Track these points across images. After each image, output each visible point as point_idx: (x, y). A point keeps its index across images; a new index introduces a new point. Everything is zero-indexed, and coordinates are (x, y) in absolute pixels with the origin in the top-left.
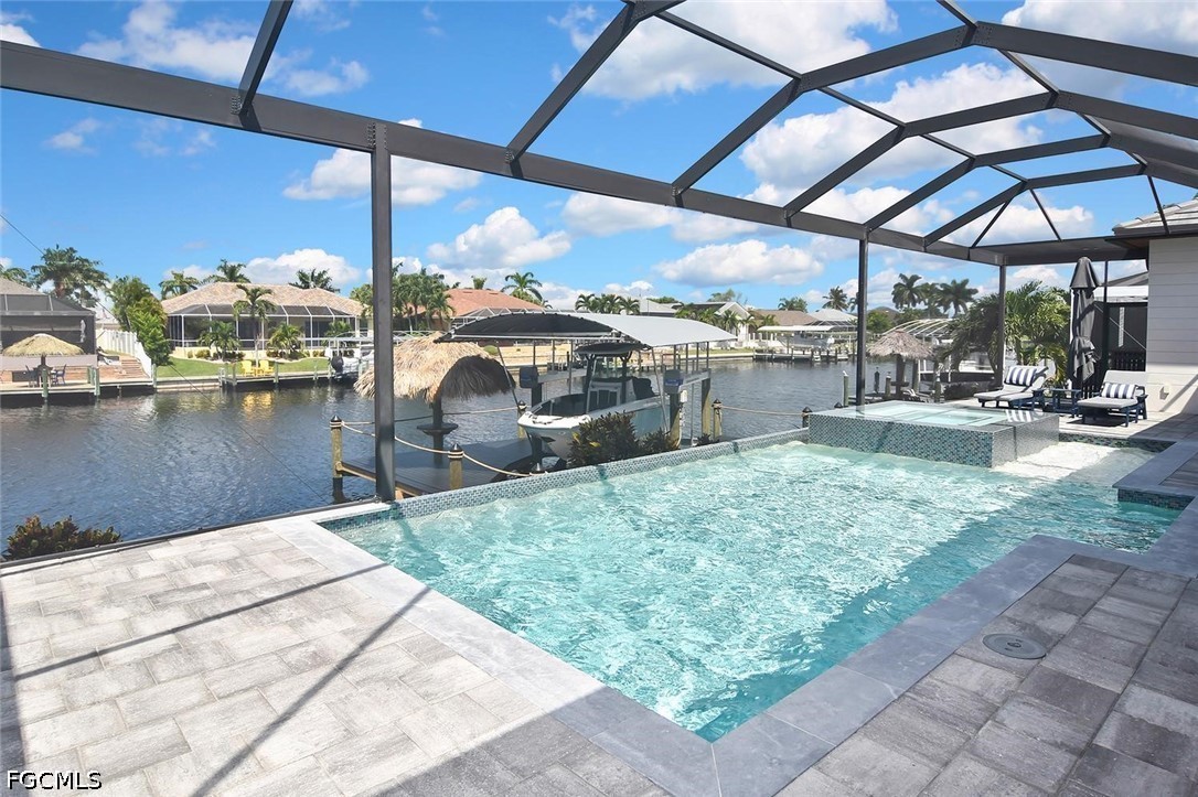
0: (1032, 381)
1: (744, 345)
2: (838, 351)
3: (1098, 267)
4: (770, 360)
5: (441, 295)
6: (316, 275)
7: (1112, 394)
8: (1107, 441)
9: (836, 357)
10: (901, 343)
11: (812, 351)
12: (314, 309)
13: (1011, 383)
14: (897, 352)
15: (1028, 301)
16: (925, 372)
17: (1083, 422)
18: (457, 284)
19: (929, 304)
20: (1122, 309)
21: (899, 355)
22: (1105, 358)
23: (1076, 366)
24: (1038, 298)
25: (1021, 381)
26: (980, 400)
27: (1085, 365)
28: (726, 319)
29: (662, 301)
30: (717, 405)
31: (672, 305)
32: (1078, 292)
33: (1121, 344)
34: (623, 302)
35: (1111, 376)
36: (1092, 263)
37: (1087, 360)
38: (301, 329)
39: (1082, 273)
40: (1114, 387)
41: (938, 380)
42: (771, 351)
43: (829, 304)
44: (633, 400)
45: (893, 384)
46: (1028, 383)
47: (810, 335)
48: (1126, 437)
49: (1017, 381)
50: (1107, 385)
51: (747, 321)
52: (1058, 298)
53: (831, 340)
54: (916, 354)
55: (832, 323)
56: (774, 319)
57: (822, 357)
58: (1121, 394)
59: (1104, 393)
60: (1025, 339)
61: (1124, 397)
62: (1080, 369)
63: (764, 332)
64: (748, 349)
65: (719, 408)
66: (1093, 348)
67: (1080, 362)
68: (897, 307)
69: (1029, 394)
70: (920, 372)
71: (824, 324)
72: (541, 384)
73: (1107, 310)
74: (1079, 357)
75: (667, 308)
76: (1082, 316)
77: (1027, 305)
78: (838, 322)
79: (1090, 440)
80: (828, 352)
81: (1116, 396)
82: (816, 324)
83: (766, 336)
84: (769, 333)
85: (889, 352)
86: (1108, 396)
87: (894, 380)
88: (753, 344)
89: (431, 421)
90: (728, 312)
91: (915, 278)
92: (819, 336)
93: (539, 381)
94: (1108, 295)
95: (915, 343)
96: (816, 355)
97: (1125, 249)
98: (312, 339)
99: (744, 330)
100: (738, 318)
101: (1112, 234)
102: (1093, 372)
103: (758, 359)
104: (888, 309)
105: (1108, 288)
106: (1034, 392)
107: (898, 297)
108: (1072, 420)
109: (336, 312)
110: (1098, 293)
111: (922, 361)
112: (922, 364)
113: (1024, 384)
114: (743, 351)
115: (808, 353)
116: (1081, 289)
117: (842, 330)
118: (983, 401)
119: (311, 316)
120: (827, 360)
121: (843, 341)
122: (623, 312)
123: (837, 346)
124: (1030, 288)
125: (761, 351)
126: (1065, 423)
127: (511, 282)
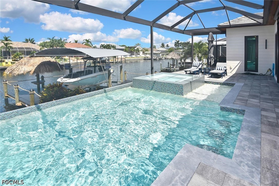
0: (199, 66)
1: (141, 56)
2: (162, 57)
3: (214, 36)
4: (147, 59)
5: (63, 44)
6: (31, 39)
7: (218, 69)
8: (217, 83)
9: (162, 58)
10: (173, 55)
11: (157, 57)
12: (26, 48)
13: (194, 66)
14: (172, 57)
15: (200, 45)
16: (179, 62)
17: (211, 77)
18: (70, 42)
19: (182, 47)
20: (221, 47)
21: (173, 58)
22: (217, 59)
23: (210, 61)
24: (202, 44)
25: (196, 66)
26: (185, 71)
27: (212, 61)
28: (137, 50)
29: (123, 46)
30: (125, 72)
31: (125, 47)
32: (209, 42)
33: (220, 55)
34: (112, 46)
35: (218, 64)
36: (213, 35)
37: (212, 60)
38: (23, 54)
39: (210, 36)
40: (219, 67)
41: (182, 64)
42: (147, 57)
43: (161, 47)
44: (98, 72)
45: (172, 65)
46: (198, 66)
47: (156, 54)
48: (222, 82)
49: (195, 66)
50: (217, 66)
51: (142, 50)
52: (207, 44)
53: (161, 55)
54: (177, 58)
55: (161, 51)
56: (148, 50)
57: (159, 59)
58: (220, 69)
59: (216, 69)
60: (200, 54)
61: (221, 70)
62: (211, 62)
63: (146, 53)
64: (142, 57)
65: (126, 73)
66: (213, 56)
67: (211, 60)
68: (175, 47)
69: (198, 69)
70: (178, 62)
71: (159, 51)
72: (72, 68)
73: (217, 47)
74: (210, 59)
75: (124, 48)
76: (211, 48)
77: (200, 46)
78: (163, 51)
79: (213, 83)
80: (160, 57)
81: (219, 70)
82: (158, 51)
83: (146, 54)
84: (147, 53)
85: (171, 57)
86: (217, 70)
87: (172, 64)
88: (144, 56)
89: (36, 80)
90: (137, 48)
91: (179, 41)
92: (158, 54)
93: (71, 68)
94: (217, 43)
95: (176, 55)
96: (158, 58)
97: (221, 31)
98: (26, 56)
99: (141, 53)
100: (140, 50)
101: (217, 27)
102: (213, 63)
103: (145, 59)
104: (173, 48)
105: (217, 42)
106: (199, 69)
107: (175, 45)
108: (209, 76)
109: (33, 49)
110: (214, 43)
111: (179, 59)
112: (179, 60)
113: (197, 67)
114: (141, 57)
115: (156, 58)
116: (210, 41)
117: (163, 52)
118: (186, 71)
119: (26, 50)
120: (160, 59)
121: (164, 55)
122: (112, 49)
123: (162, 56)
124: (200, 42)
125: (145, 57)
126: (207, 78)
127: (85, 41)
